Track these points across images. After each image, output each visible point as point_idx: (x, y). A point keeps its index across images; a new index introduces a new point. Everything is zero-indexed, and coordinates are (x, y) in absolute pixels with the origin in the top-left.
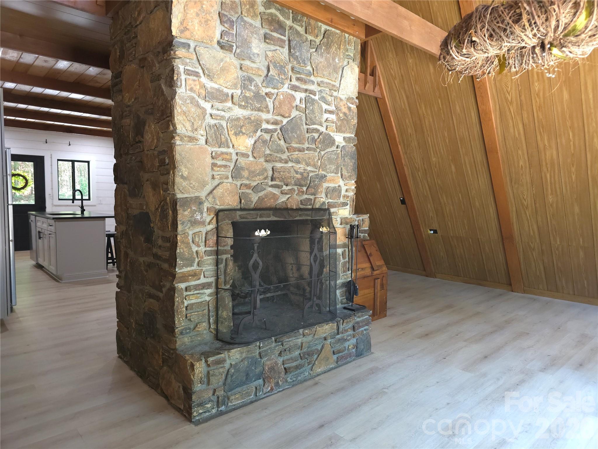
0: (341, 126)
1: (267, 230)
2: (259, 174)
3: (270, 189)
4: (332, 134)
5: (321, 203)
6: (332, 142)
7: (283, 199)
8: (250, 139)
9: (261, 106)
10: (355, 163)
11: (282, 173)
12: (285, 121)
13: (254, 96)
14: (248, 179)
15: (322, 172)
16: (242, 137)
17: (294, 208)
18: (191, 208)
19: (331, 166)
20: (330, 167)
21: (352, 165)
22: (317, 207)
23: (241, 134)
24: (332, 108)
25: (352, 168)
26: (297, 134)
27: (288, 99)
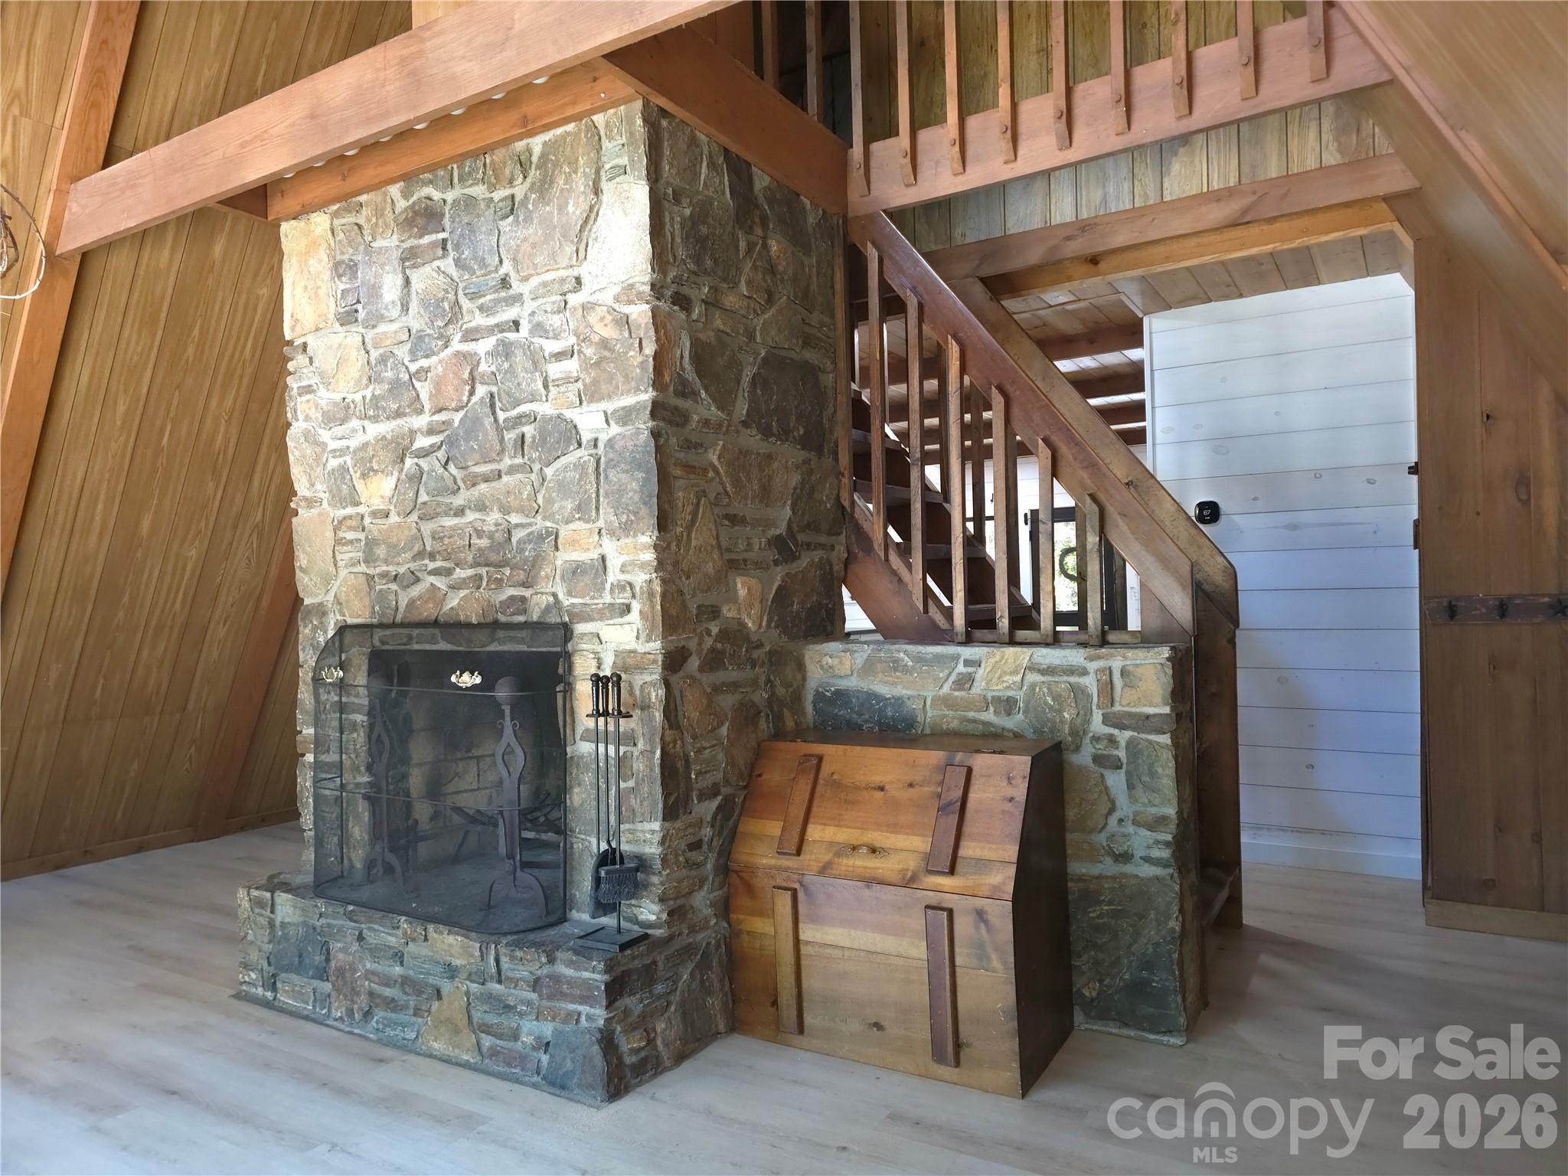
0: (595, 382)
1: (476, 673)
2: (404, 550)
3: (432, 579)
4: (568, 414)
5: (543, 606)
6: (570, 434)
7: (453, 601)
8: (389, 478)
9: (400, 406)
10: (646, 480)
11: (446, 541)
12: (457, 417)
13: (390, 390)
14: (386, 562)
15: (540, 524)
16: (374, 478)
17: (474, 621)
18: (312, 622)
19: (564, 503)
20: (562, 508)
21: (637, 488)
22: (535, 618)
23: (371, 474)
24: (568, 341)
25: (636, 498)
26: (477, 440)
27: (454, 367)
